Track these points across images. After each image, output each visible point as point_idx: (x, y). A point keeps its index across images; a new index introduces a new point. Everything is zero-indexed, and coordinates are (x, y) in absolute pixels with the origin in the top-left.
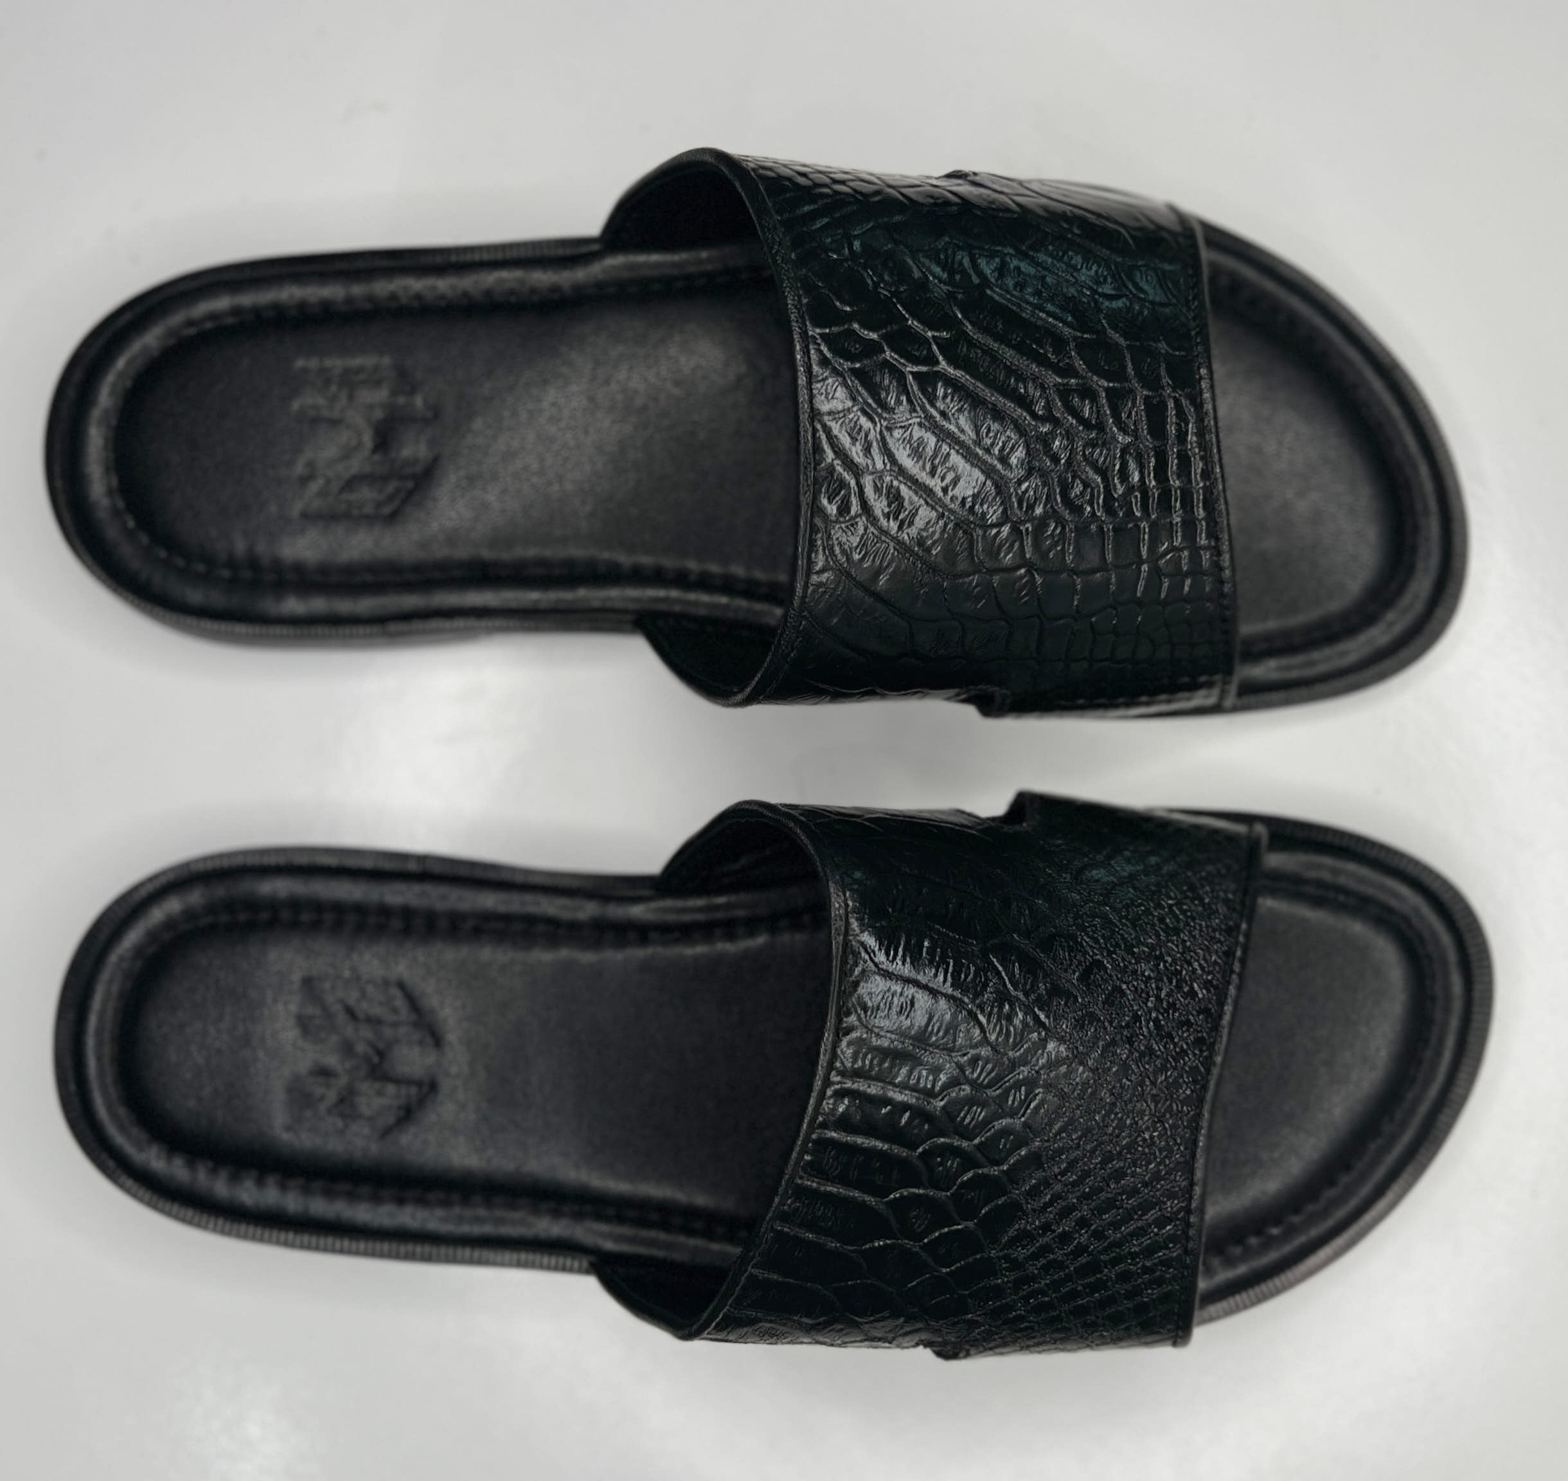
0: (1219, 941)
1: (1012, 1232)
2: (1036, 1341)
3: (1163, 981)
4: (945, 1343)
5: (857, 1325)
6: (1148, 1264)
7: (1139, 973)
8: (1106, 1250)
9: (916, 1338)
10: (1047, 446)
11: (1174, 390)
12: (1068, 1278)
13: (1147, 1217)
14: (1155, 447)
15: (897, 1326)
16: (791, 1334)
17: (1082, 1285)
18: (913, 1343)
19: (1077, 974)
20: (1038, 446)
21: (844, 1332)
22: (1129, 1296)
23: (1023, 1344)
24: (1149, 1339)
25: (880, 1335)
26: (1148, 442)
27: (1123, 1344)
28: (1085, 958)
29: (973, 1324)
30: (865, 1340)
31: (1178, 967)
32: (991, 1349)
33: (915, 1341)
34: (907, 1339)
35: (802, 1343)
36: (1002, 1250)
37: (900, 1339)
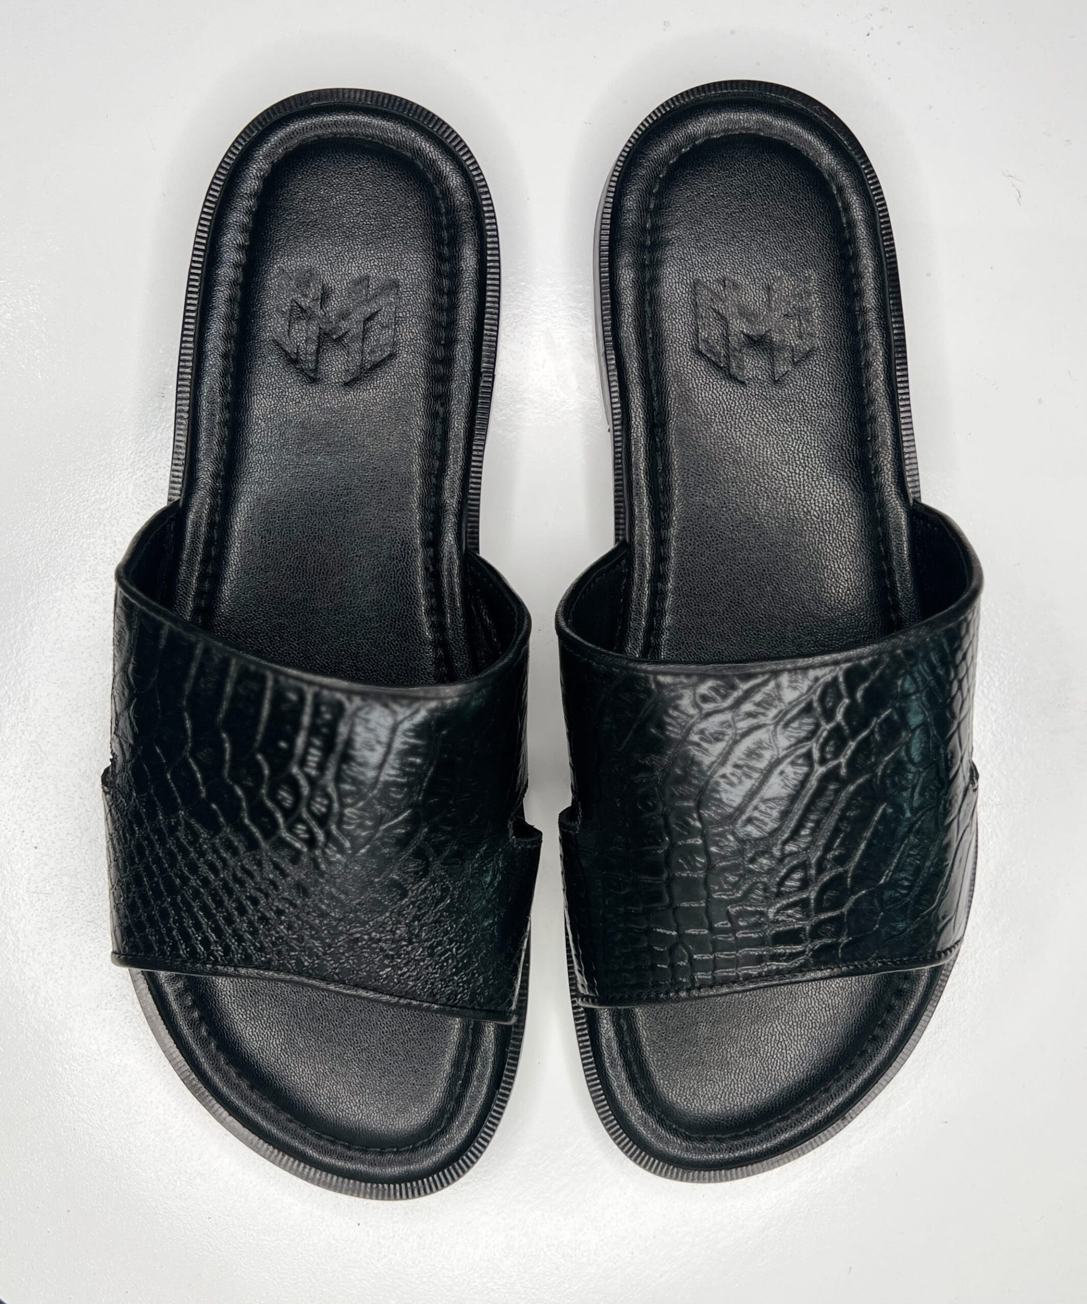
0: (424, 988)
1: (197, 826)
2: (117, 846)
3: (392, 944)
4: (114, 776)
5: (127, 707)
6: (174, 933)
7: (399, 926)
8: (184, 900)
9: (118, 753)
10: (762, 853)
11: (812, 950)
12: (163, 871)
13: (209, 931)
14: (767, 937)
15: (127, 738)
16: (121, 656)
17: (158, 881)
18: (114, 751)
19: (397, 878)
20: (763, 846)
21: (122, 697)
22: (150, 918)
23: (114, 835)
24: (118, 933)
25: (120, 725)
26: (771, 931)
27: (114, 913)
28: (409, 884)
29: (128, 797)
30: (116, 713)
31: (403, 956)
32: (110, 811)
33: (116, 753)
34: (118, 746)
35: (114, 665)
36: (185, 820)
37: (117, 740)
